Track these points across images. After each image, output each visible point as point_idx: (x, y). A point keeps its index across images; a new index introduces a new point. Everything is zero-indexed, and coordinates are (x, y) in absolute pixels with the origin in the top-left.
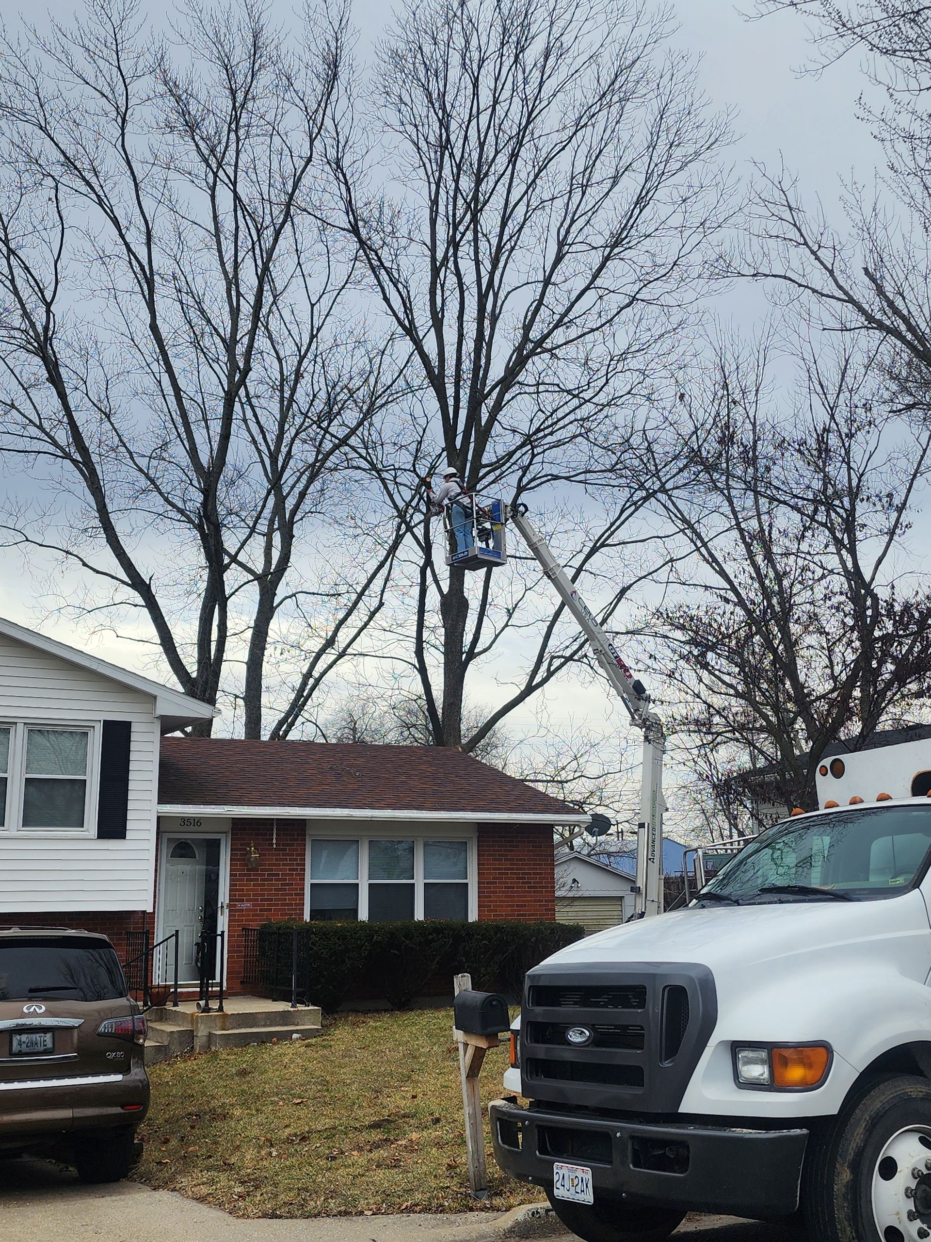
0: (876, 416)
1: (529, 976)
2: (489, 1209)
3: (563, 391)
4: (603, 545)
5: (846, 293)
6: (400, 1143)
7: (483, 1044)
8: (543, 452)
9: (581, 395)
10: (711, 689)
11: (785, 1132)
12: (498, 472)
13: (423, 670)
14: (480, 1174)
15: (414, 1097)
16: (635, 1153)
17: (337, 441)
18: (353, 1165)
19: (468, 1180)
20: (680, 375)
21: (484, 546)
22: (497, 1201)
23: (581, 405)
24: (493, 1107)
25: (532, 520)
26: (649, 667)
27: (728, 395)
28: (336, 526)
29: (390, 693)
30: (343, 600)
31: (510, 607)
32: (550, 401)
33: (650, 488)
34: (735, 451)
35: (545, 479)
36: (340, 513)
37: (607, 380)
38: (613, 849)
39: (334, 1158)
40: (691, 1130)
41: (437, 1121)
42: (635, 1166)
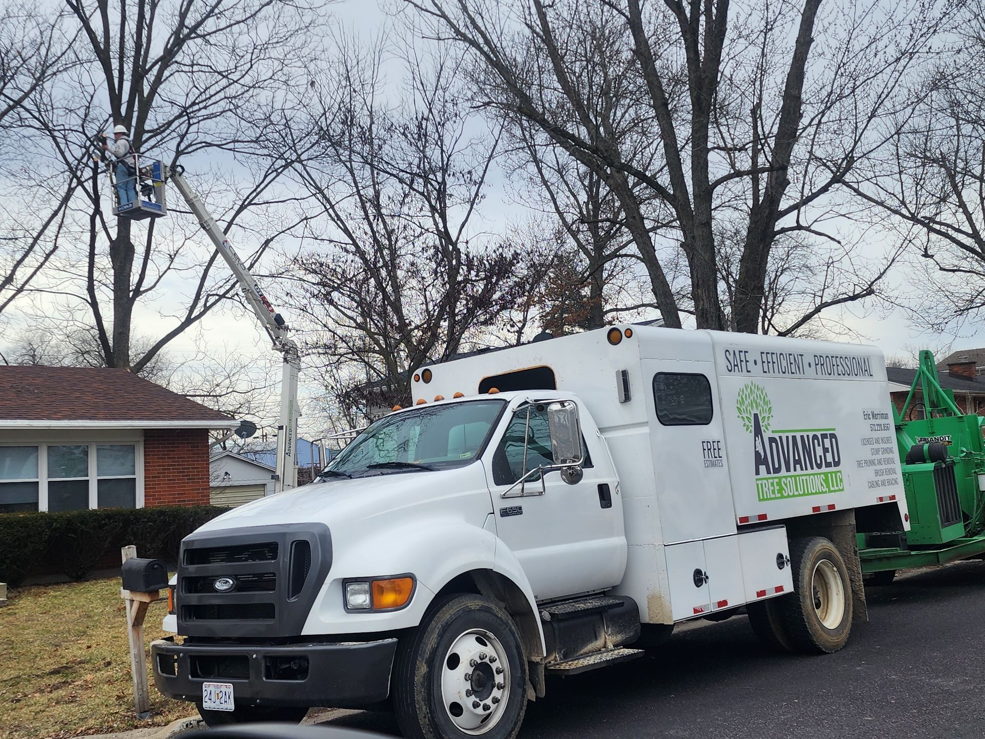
0: (461, 110)
1: (184, 542)
2: (151, 725)
3: (215, 72)
4: (250, 204)
5: (440, 9)
6: (76, 683)
7: (146, 599)
8: (198, 122)
9: (229, 76)
10: (337, 322)
11: (380, 642)
12: (159, 138)
13: (94, 304)
14: (144, 699)
15: (89, 647)
16: (267, 668)
17: (11, 103)
18: (35, 704)
19: (134, 706)
20: (312, 66)
21: (147, 200)
22: (158, 719)
23: (230, 84)
24: (154, 646)
25: (188, 180)
26: (286, 303)
27: (350, 85)
28: (12, 178)
29: (65, 323)
30: (20, 243)
31: (172, 253)
32: (203, 79)
33: (288, 158)
34: (355, 131)
35: (200, 145)
36: (15, 166)
37: (252, 65)
38: (259, 448)
39: (18, 701)
40: (311, 647)
41: (109, 664)
42: (267, 678)
